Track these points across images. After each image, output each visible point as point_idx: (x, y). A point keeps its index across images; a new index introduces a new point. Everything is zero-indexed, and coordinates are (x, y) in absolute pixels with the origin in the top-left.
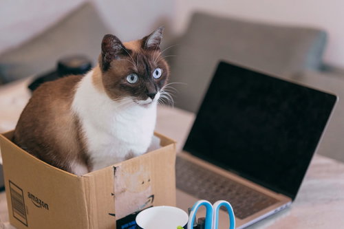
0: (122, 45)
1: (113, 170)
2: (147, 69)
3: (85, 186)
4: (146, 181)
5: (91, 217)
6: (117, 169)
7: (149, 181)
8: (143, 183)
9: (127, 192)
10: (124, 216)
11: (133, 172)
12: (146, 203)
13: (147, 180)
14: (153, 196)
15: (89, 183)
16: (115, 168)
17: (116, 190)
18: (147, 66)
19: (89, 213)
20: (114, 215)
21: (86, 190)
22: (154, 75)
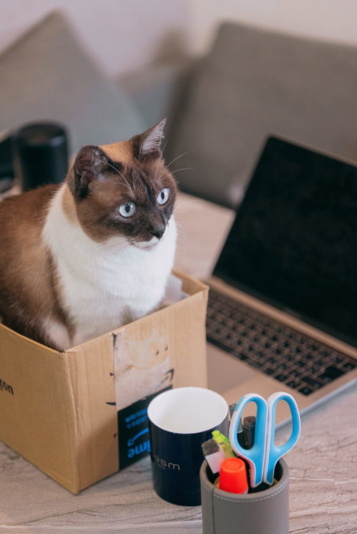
0: (106, 157)
1: (112, 337)
2: (149, 193)
3: (71, 367)
4: (162, 350)
5: (79, 410)
6: (118, 338)
7: (166, 349)
8: (157, 353)
9: (133, 369)
10: (129, 404)
11: (142, 339)
12: (162, 382)
13: (164, 348)
14: (172, 371)
15: (76, 361)
16: (115, 336)
17: (116, 369)
18: (148, 187)
19: (77, 405)
20: (114, 404)
21: (71, 372)
22: (159, 200)
